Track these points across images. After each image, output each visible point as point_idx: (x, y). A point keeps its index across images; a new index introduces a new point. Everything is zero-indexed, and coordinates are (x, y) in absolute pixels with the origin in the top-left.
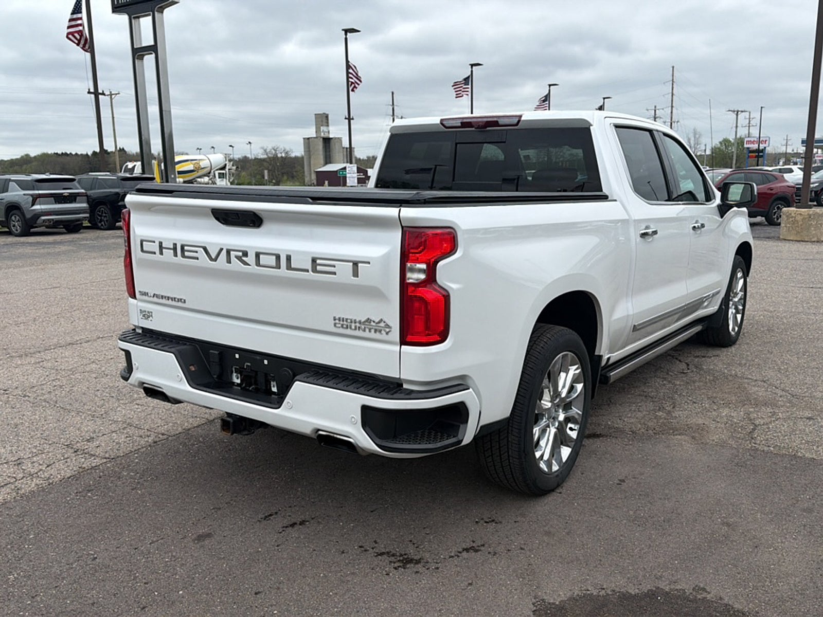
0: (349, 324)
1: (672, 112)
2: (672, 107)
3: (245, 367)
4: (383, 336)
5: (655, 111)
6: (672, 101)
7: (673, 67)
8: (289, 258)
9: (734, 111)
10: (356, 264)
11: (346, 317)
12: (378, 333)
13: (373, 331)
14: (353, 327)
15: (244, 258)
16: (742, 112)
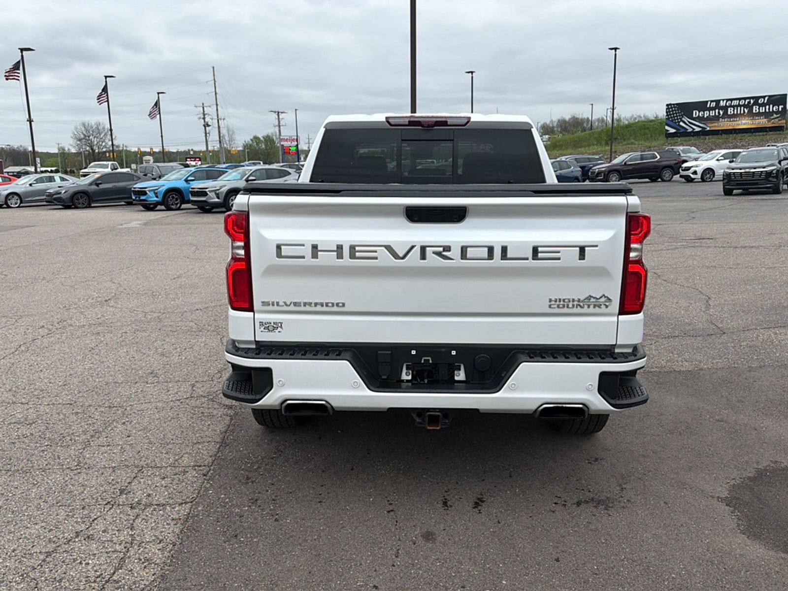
0: (566, 304)
1: (217, 110)
2: (217, 105)
3: (423, 362)
4: (603, 309)
5: (203, 108)
6: (216, 99)
7: (213, 68)
8: (504, 250)
9: (275, 112)
10: (582, 250)
11: (562, 298)
12: (597, 308)
13: (592, 307)
14: (571, 306)
15: (444, 253)
16: (282, 113)
